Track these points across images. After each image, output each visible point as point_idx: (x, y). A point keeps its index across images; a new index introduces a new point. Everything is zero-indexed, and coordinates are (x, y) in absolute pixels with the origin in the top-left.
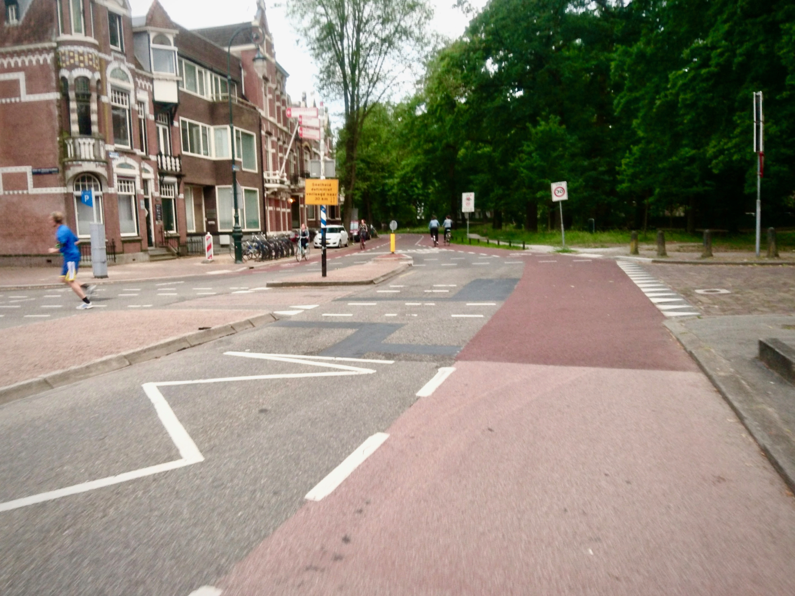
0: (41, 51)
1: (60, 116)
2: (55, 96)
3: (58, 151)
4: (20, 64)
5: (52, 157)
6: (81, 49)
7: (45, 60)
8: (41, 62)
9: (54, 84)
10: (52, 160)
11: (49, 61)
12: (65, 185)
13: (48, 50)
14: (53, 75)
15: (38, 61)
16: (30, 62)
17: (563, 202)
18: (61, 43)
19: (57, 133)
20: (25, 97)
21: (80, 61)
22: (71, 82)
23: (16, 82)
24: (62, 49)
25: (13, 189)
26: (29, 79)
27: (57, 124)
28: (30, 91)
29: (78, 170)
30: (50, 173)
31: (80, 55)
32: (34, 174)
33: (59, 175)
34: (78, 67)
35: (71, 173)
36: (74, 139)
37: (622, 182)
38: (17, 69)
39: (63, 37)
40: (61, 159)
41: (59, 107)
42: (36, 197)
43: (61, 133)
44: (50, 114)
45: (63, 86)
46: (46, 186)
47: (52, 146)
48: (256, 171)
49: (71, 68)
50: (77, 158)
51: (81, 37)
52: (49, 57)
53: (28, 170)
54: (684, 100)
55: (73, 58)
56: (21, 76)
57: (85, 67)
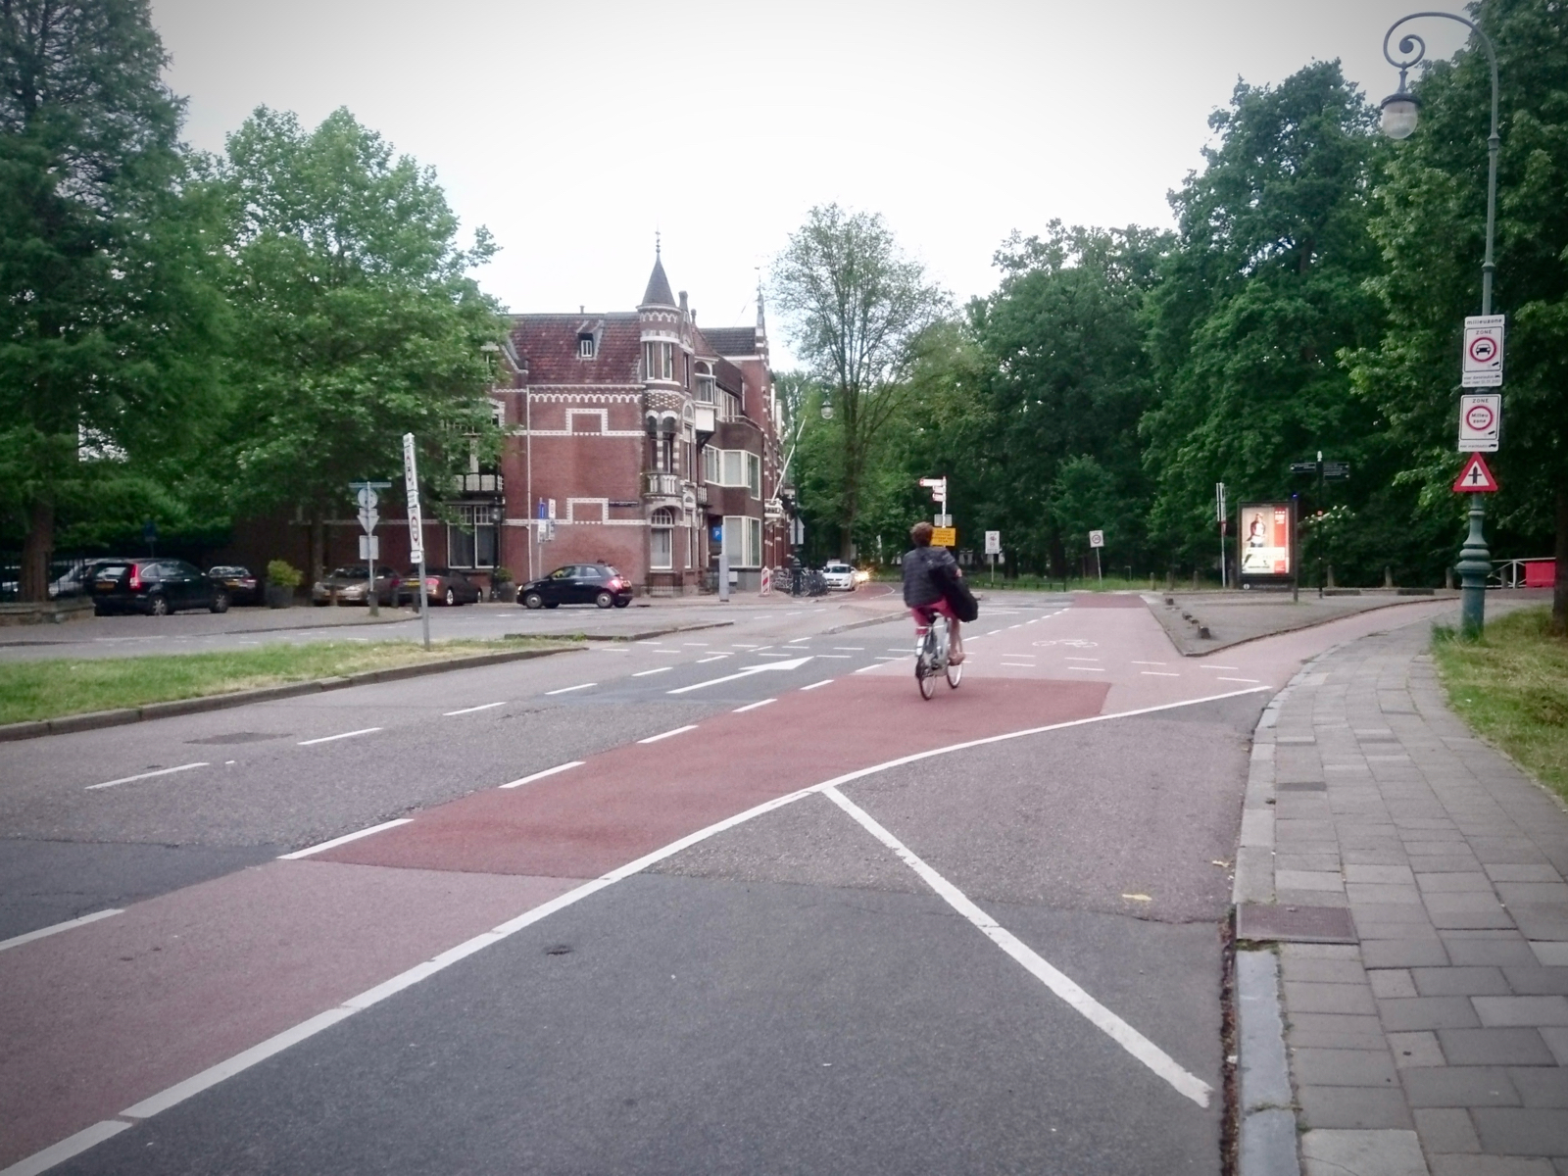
0: (628, 391)
1: (644, 452)
2: (640, 434)
3: (639, 486)
4: (603, 401)
5: (632, 490)
6: (670, 393)
7: (631, 400)
8: (627, 401)
9: (640, 423)
10: (632, 493)
11: (636, 401)
12: (644, 518)
13: (635, 391)
14: (640, 414)
15: (623, 399)
16: (615, 399)
17: (1100, 548)
18: (649, 386)
19: (640, 468)
20: (606, 432)
21: (670, 404)
22: (659, 423)
23: (598, 417)
24: (652, 392)
25: (585, 520)
26: (611, 415)
27: (640, 460)
28: (611, 427)
29: (661, 504)
30: (629, 505)
31: (670, 398)
32: (610, 505)
33: (638, 509)
34: (667, 409)
35: (653, 507)
36: (659, 475)
37: (1152, 530)
38: (598, 405)
39: (651, 380)
40: (642, 493)
41: (644, 444)
42: (611, 527)
43: (644, 469)
44: (634, 451)
45: (650, 426)
46: (623, 518)
47: (634, 480)
48: (759, 499)
49: (660, 410)
50: (660, 493)
51: (668, 381)
52: (636, 398)
53: (604, 502)
54: (1188, 473)
55: (663, 400)
56: (604, 413)
57: (673, 409)
